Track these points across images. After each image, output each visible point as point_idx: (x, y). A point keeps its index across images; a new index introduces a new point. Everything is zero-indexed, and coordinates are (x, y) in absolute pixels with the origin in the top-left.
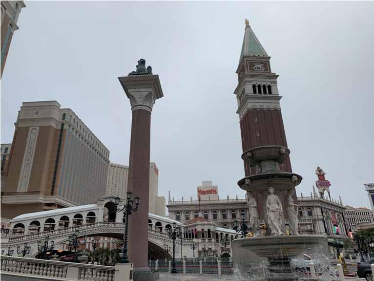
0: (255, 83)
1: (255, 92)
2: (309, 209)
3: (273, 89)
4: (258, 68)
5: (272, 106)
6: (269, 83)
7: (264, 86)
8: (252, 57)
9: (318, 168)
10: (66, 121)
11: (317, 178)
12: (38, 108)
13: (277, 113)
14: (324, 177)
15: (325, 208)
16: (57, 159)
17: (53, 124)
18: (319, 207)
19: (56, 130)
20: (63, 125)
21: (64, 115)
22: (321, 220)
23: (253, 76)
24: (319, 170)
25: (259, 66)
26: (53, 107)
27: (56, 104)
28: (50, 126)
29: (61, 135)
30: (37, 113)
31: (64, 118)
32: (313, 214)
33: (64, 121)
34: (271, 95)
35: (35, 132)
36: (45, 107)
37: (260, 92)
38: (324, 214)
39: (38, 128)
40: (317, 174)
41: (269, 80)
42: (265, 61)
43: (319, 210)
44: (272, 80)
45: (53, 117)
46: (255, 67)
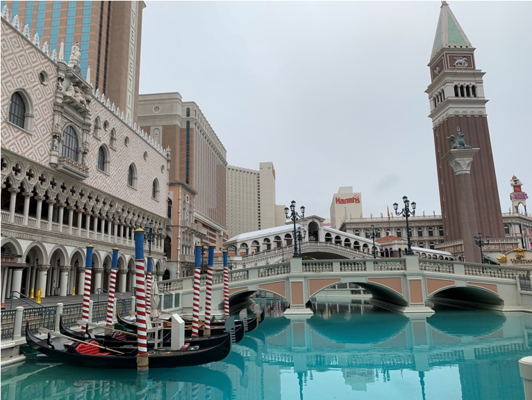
0: (456, 83)
1: (457, 95)
2: (506, 226)
3: (478, 90)
4: (461, 64)
5: (476, 112)
6: (473, 83)
7: (468, 87)
8: (453, 50)
9: (514, 177)
10: (192, 118)
11: (512, 190)
12: (157, 102)
13: (482, 120)
14: (520, 189)
15: (524, 225)
16: (188, 165)
17: (178, 123)
18: (517, 224)
19: (182, 130)
20: (188, 123)
21: (188, 109)
22: (519, 238)
23: (455, 75)
24: (515, 180)
25: (461, 61)
26: (174, 100)
27: (179, 97)
28: (175, 126)
29: (188, 136)
30: (157, 108)
31: (188, 115)
32: (511, 232)
33: (188, 119)
34: (475, 99)
35: (158, 133)
36: (166, 101)
37: (463, 95)
38: (523, 232)
39: (161, 128)
40: (512, 185)
41: (473, 79)
42: (468, 54)
43: (517, 227)
44: (477, 79)
45: (178, 113)
46: (457, 62)
